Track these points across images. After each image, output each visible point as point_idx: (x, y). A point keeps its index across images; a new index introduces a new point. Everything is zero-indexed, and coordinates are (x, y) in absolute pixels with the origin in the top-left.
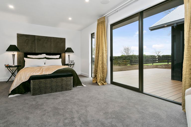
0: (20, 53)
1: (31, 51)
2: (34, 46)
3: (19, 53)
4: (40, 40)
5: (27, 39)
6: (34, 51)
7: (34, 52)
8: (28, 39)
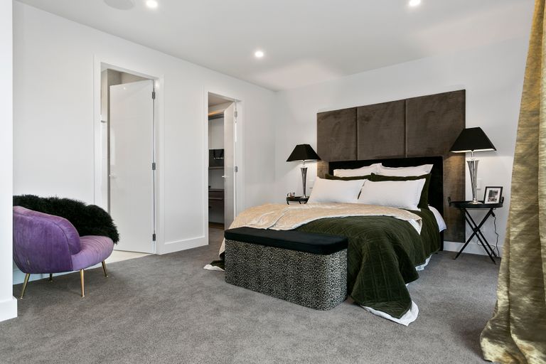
0: (321, 163)
1: (345, 158)
2: (354, 141)
3: (321, 165)
4: (368, 119)
5: (336, 124)
6: (354, 156)
7: (352, 158)
8: (339, 122)
